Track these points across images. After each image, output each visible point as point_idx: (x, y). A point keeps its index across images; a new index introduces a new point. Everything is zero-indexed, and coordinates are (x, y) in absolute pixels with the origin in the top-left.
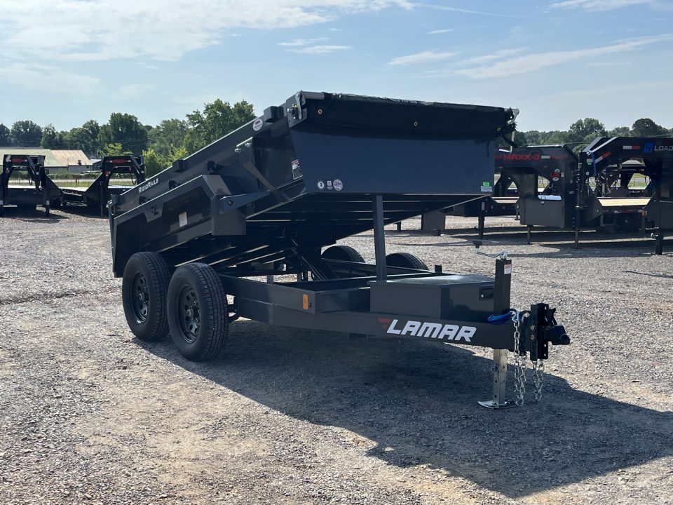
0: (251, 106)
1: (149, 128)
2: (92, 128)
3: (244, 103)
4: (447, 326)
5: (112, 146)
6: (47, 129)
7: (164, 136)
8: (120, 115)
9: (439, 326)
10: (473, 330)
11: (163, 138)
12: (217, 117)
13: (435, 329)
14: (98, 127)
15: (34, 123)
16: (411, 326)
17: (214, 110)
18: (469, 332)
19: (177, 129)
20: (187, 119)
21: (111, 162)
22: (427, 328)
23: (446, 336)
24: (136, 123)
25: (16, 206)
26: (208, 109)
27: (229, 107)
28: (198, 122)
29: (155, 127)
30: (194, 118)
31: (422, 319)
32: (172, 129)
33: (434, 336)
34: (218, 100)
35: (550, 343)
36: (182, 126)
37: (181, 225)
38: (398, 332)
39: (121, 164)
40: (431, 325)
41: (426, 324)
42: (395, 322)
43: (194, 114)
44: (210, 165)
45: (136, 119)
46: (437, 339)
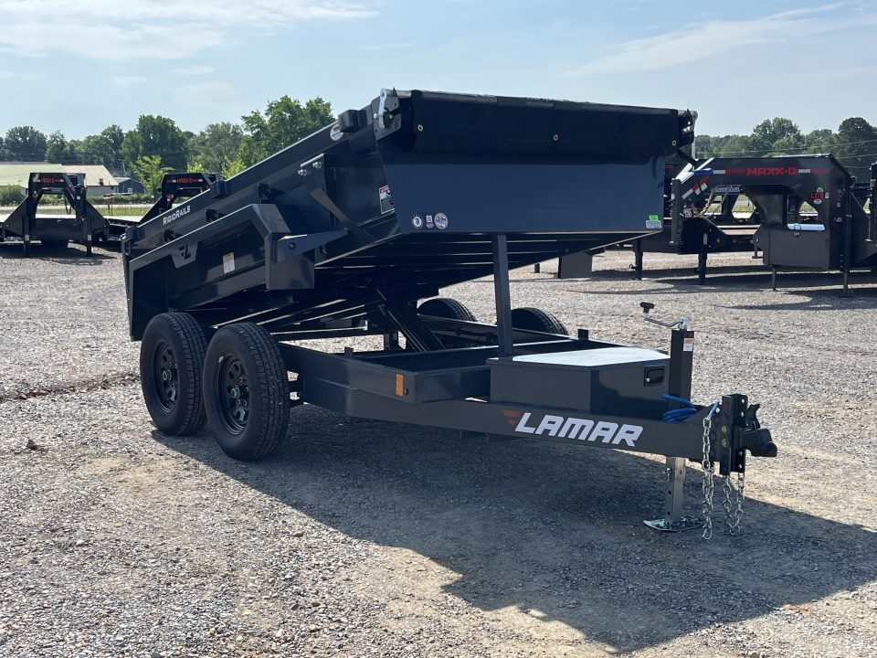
0: (328, 105)
1: (190, 135)
2: (115, 136)
3: (319, 101)
4: (601, 424)
5: (146, 158)
6: (54, 137)
7: (211, 146)
8: (151, 117)
9: (589, 423)
10: (638, 430)
11: (210, 149)
12: (283, 120)
13: (583, 427)
14: (121, 134)
15: (36, 129)
16: (550, 422)
17: (280, 110)
18: (632, 432)
19: (228, 136)
20: (241, 123)
21: (174, 181)
22: (573, 426)
23: (600, 438)
24: (173, 129)
25: (40, 242)
26: (271, 109)
27: (298, 106)
28: (257, 127)
29: (197, 133)
30: (253, 120)
31: (566, 412)
32: (221, 137)
33: (582, 437)
34: (286, 96)
35: (748, 453)
36: (234, 132)
37: (226, 271)
38: (530, 430)
39: (189, 184)
40: (579, 422)
41: (571, 421)
42: (527, 416)
43: (252, 115)
44: (263, 188)
45: (173, 123)
46: (586, 442)
